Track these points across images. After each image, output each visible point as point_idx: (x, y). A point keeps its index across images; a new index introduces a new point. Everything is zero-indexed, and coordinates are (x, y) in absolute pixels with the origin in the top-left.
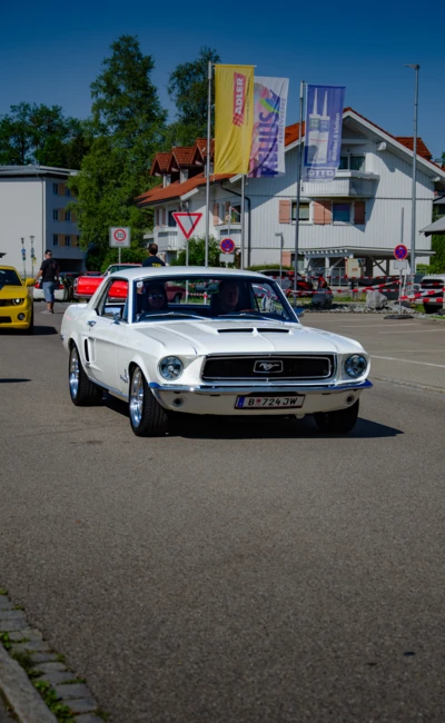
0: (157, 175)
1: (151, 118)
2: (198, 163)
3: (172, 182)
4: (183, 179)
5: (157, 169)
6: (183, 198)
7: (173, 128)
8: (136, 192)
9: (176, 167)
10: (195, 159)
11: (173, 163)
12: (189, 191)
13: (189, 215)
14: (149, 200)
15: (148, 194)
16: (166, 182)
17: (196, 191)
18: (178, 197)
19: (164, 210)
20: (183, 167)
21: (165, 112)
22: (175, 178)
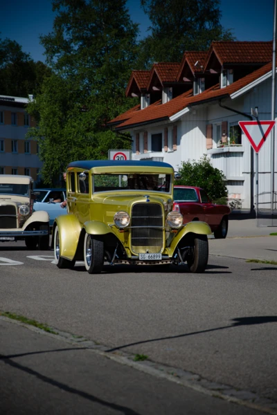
0: (133, 95)
1: (121, 34)
2: (186, 79)
3: (151, 102)
4: (166, 98)
5: (134, 88)
6: (172, 118)
7: (147, 43)
8: (105, 117)
9: (158, 85)
10: (182, 76)
11: (155, 81)
12: (179, 110)
13: (259, 123)
14: (126, 123)
15: (120, 118)
16: (144, 104)
17: (186, 110)
18: (167, 118)
19: (145, 136)
20: (166, 86)
21: (135, 26)
22: (156, 98)
